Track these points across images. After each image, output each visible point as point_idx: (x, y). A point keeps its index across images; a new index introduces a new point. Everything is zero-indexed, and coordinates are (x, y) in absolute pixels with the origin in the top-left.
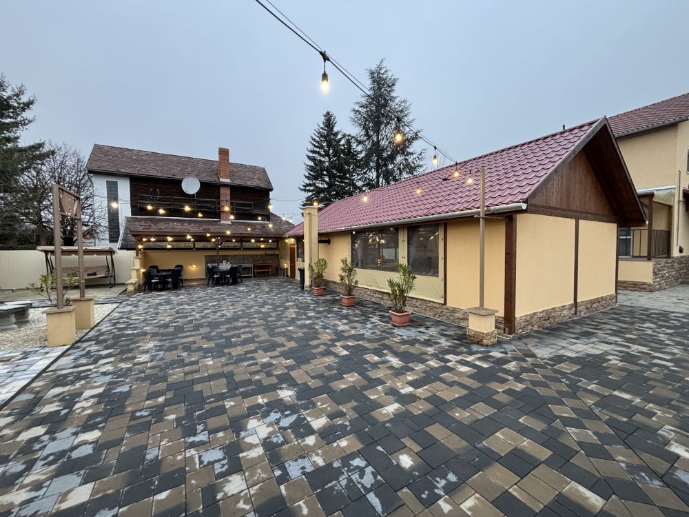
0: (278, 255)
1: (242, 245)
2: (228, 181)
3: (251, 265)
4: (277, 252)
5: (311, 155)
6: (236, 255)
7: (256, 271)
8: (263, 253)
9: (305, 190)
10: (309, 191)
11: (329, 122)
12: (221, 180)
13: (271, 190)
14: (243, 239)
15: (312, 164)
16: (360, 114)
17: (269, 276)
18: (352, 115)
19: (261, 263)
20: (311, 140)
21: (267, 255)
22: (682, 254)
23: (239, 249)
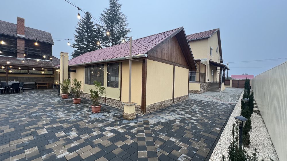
0: (53, 78)
1: (28, 71)
2: (24, 36)
3: (34, 83)
4: (52, 76)
5: (78, 30)
6: (24, 77)
7: (37, 86)
8: (43, 76)
9: (74, 47)
10: (76, 47)
11: (88, 16)
12: (18, 35)
13: (53, 44)
14: (30, 68)
15: (78, 35)
16: (104, 16)
17: (47, 88)
18: (101, 16)
19: (42, 82)
20: (78, 23)
21: (45, 77)
22: (209, 81)
23: (27, 74)
